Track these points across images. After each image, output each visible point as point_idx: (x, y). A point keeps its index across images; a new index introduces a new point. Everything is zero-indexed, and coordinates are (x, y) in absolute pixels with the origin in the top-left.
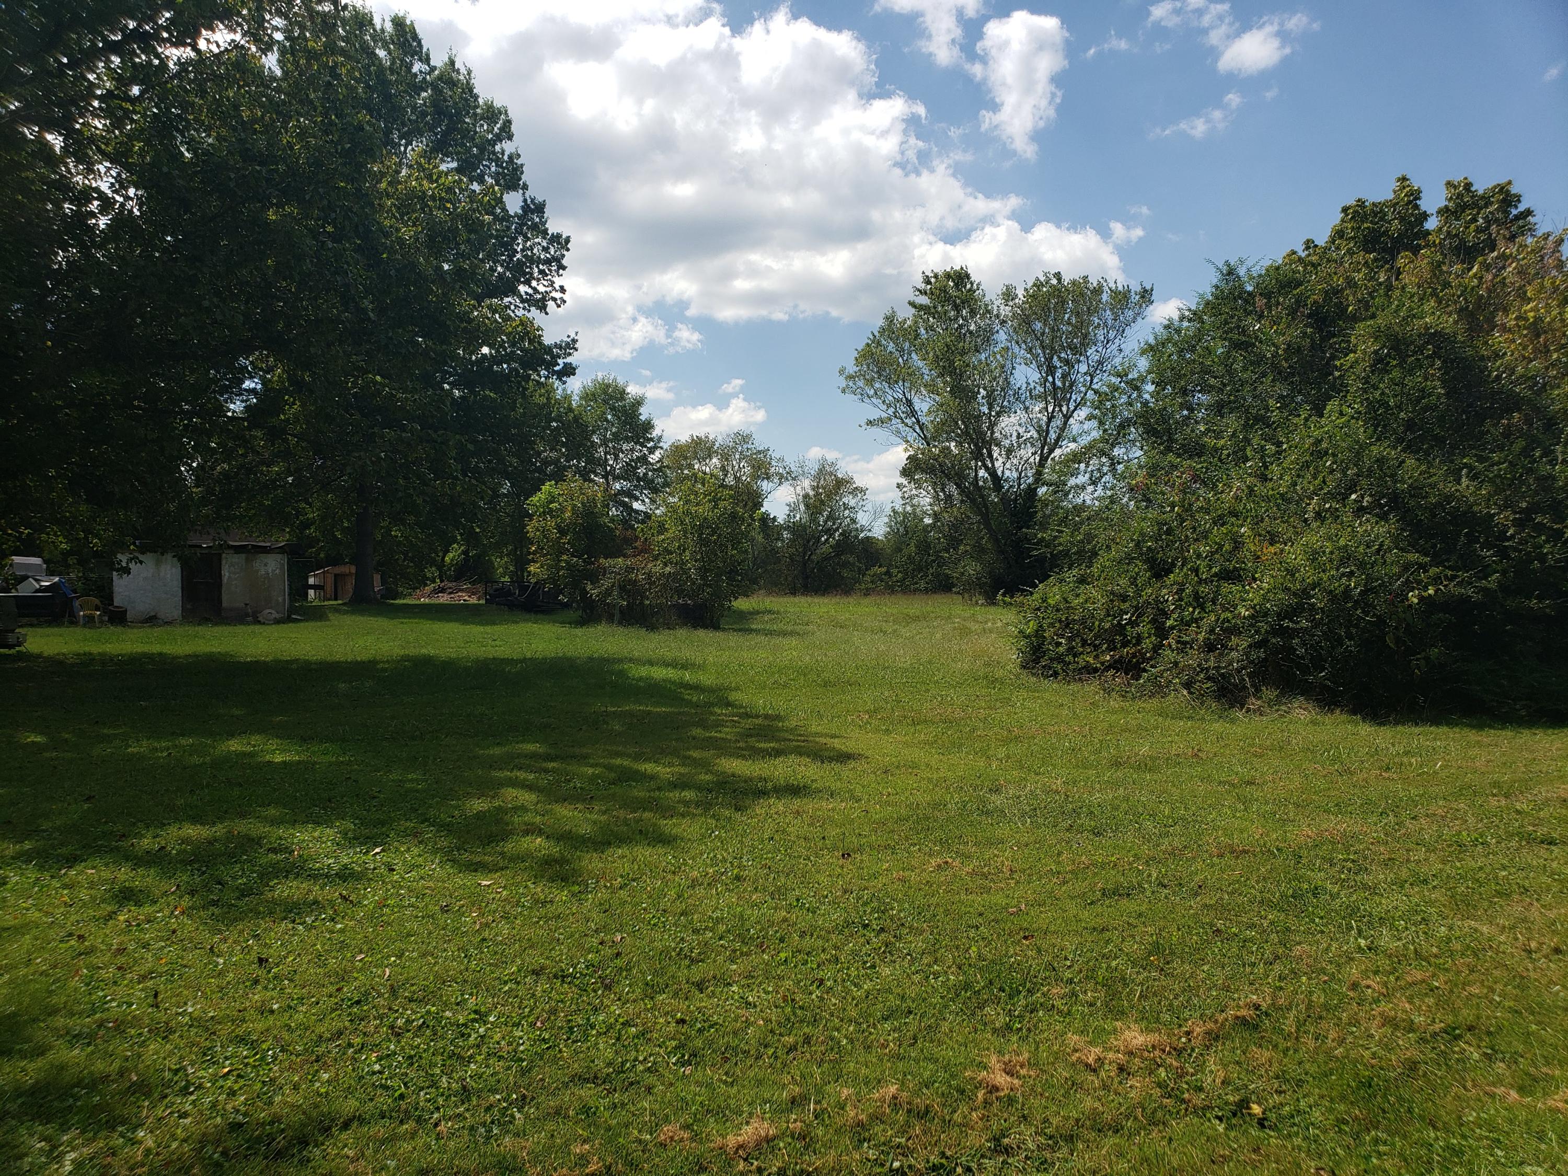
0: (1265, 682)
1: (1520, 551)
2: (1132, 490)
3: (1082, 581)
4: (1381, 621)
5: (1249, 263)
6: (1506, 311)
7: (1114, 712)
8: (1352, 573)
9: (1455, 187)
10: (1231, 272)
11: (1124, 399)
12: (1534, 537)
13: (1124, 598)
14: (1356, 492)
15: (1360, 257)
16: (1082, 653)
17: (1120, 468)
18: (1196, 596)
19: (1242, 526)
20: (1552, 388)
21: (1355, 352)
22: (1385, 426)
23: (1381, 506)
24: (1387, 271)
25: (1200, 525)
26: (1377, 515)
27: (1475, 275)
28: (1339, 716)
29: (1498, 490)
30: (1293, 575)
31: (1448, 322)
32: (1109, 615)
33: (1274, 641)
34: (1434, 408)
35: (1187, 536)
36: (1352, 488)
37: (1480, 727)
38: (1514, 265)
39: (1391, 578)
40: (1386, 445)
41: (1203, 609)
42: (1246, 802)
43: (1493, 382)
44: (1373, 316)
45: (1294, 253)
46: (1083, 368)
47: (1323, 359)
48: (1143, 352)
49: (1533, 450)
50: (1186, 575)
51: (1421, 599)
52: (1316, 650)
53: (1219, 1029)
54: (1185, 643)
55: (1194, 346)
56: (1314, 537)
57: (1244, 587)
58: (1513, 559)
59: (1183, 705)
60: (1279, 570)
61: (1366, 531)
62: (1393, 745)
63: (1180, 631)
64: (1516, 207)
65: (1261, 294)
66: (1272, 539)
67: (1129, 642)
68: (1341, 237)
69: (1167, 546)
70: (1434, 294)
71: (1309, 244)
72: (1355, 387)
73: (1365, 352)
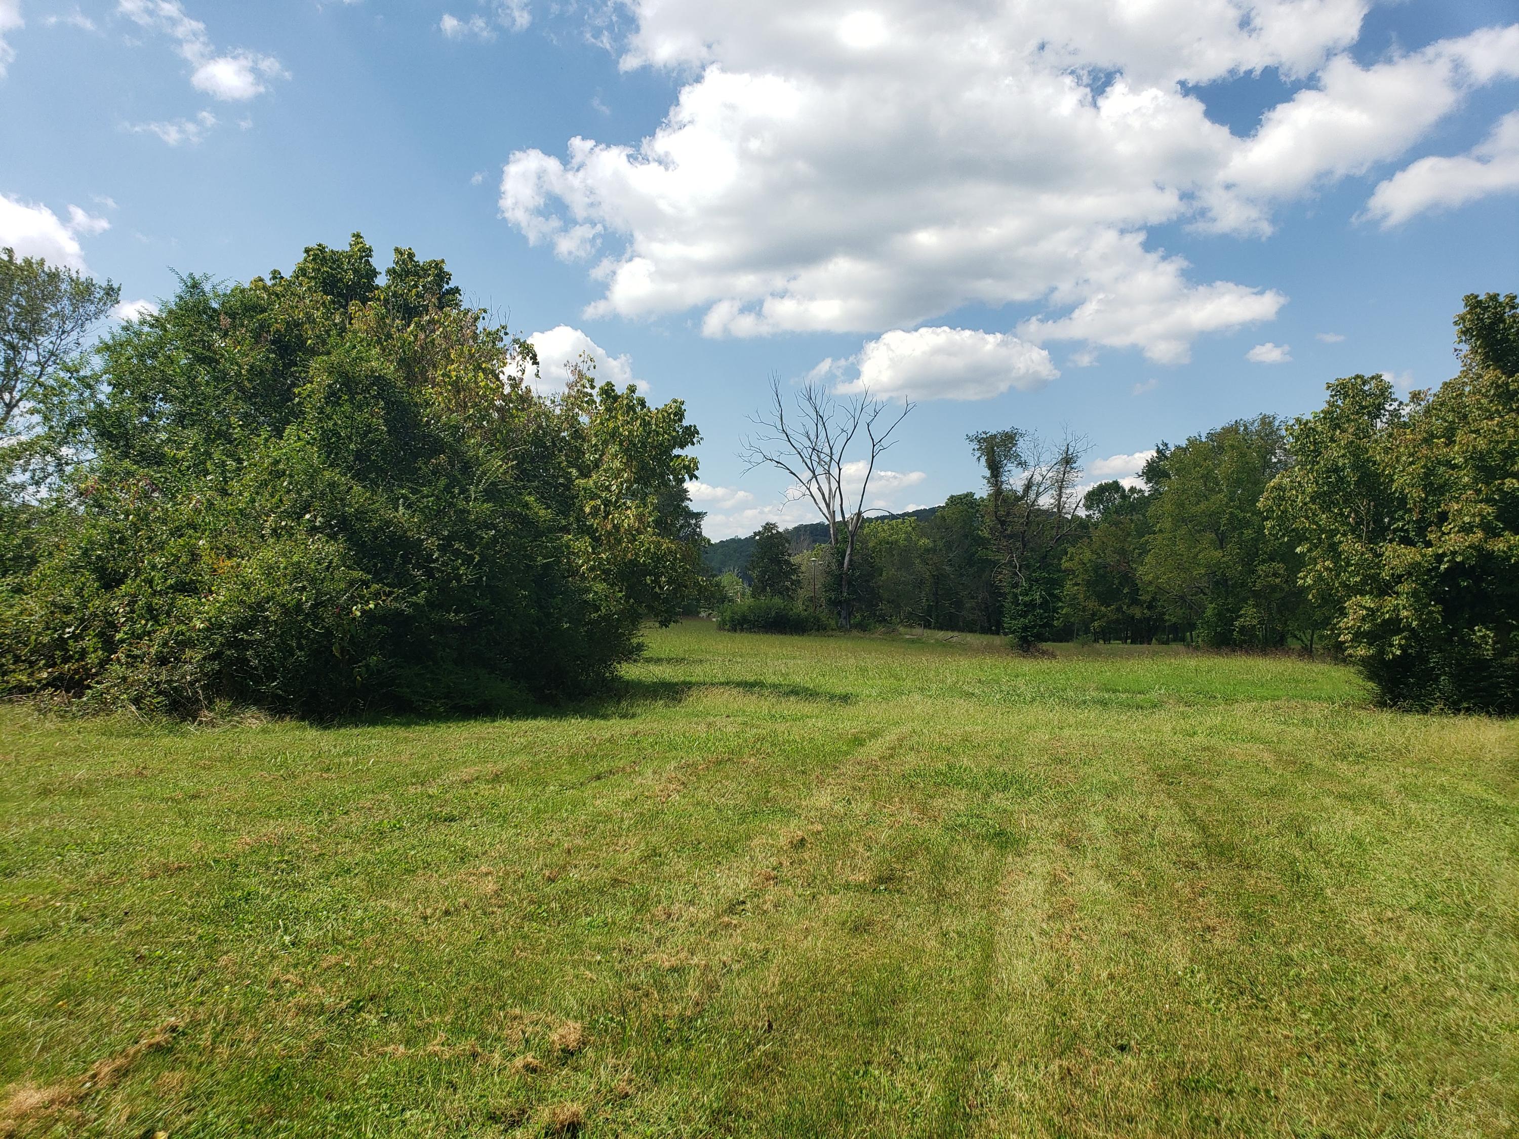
0: (219, 693)
1: (443, 572)
2: (82, 494)
3: (18, 590)
4: (329, 633)
5: (215, 280)
6: (435, 367)
7: (49, 734)
8: (304, 588)
9: (402, 254)
10: (195, 285)
11: (74, 396)
12: (453, 561)
13: (68, 610)
14: (309, 512)
15: (318, 296)
16: (14, 671)
17: (69, 469)
18: (150, 608)
19: (200, 538)
20: (469, 437)
21: (312, 383)
22: (336, 454)
23: (332, 527)
24: (341, 314)
25: (156, 535)
26: (328, 535)
27: (412, 332)
28: (289, 722)
29: (427, 519)
30: (248, 589)
31: (390, 369)
32: (48, 629)
33: (229, 653)
34: (380, 442)
35: (141, 546)
36: (306, 509)
37: (408, 724)
38: (441, 329)
39: (338, 593)
40: (337, 471)
41: (157, 622)
42: (186, 816)
43: (425, 426)
44: (328, 353)
45: (261, 280)
46: (32, 356)
47: (284, 384)
48: (98, 351)
49: (454, 487)
50: (140, 586)
51: (363, 612)
52: (269, 661)
53: (130, 1063)
54: (135, 657)
55: (155, 353)
56: (269, 553)
57: (200, 600)
58: (437, 579)
59: (130, 722)
60: (235, 583)
61: (318, 549)
62: (335, 747)
63: (131, 644)
64: (448, 283)
65: (226, 313)
66: (230, 553)
67: (71, 657)
68: (304, 275)
69: (120, 555)
70: (379, 342)
71: (276, 275)
72: (312, 415)
73: (319, 384)
